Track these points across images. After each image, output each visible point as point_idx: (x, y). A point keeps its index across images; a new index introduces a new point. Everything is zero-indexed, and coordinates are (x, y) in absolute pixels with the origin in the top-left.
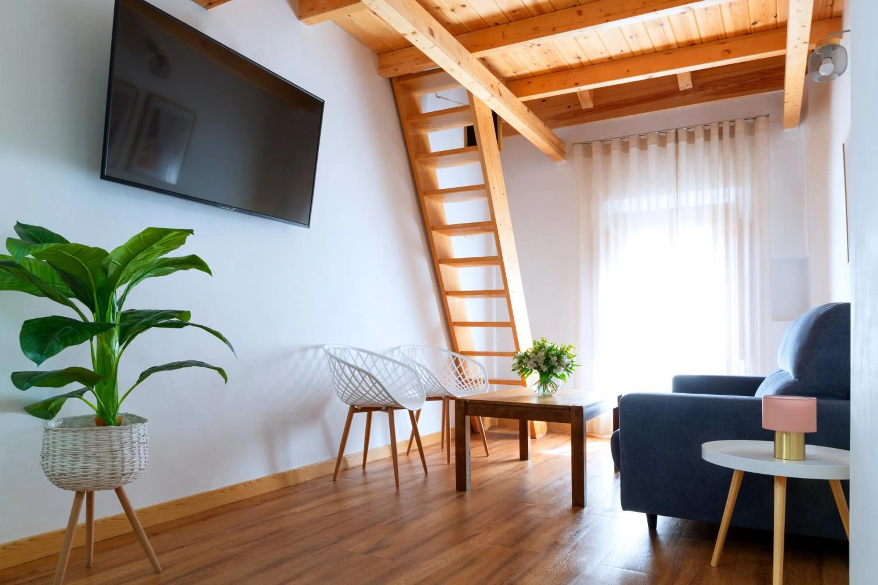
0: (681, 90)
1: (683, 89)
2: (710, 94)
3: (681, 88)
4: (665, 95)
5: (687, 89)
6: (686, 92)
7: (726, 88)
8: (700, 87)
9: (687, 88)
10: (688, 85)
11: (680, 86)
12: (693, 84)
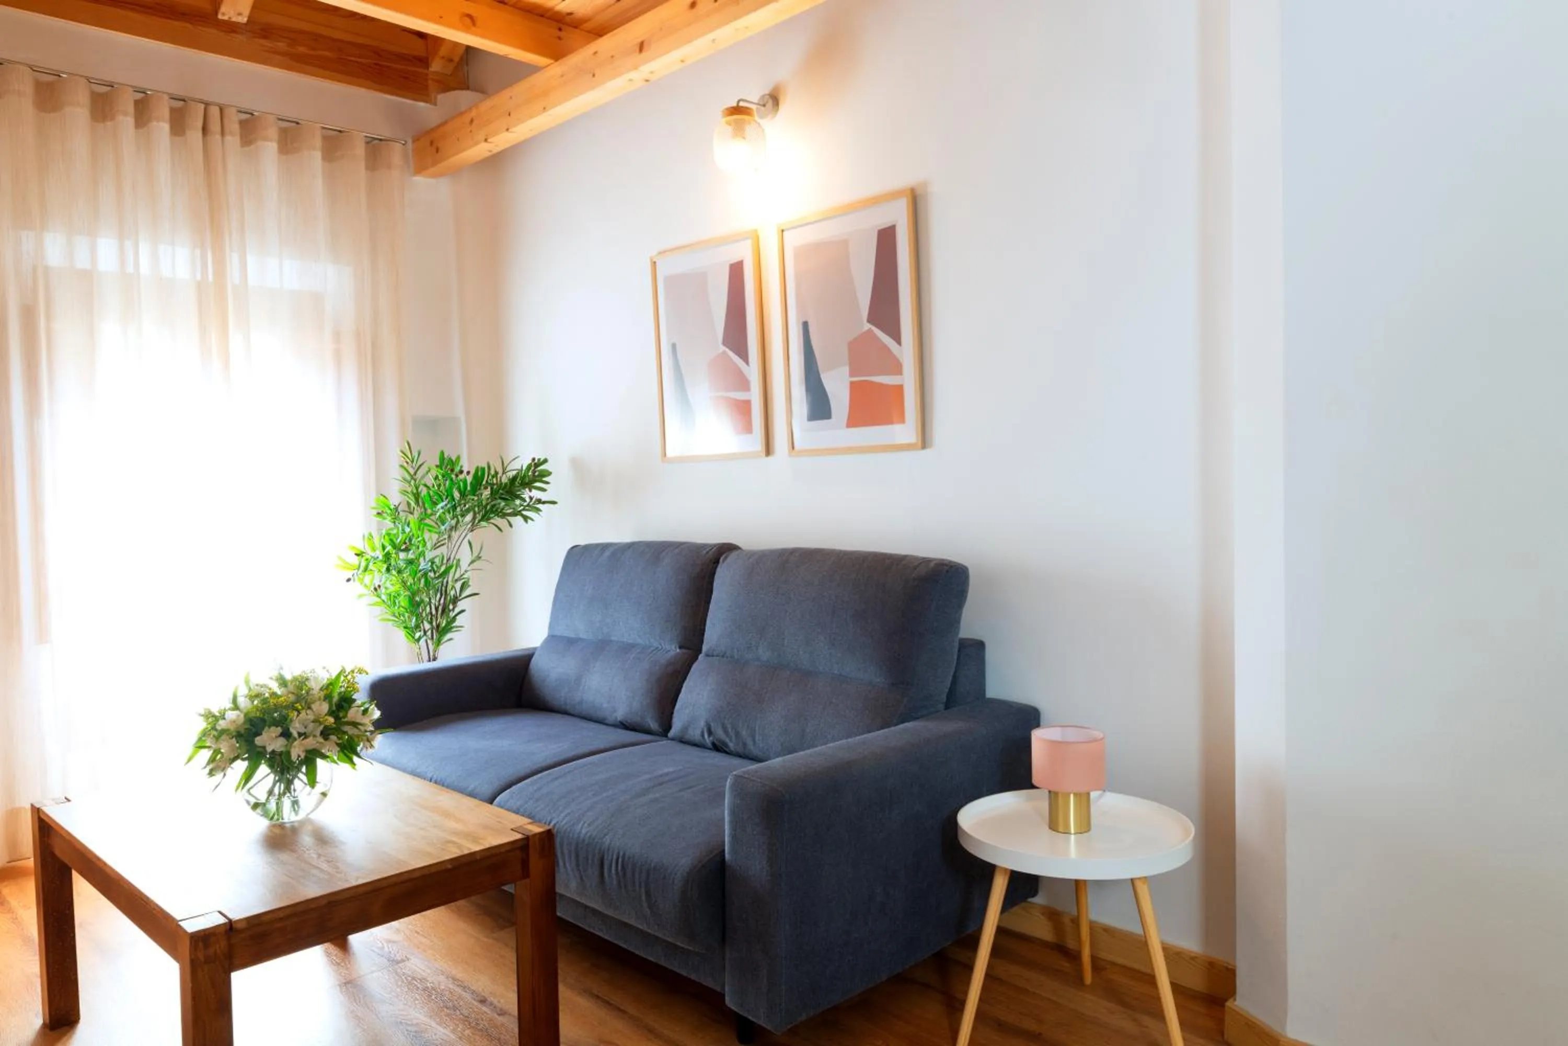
0: (220, 17)
1: (226, 18)
2: (284, 54)
3: (223, 14)
4: (184, 14)
5: (234, 22)
6: (231, 27)
7: (312, 52)
8: (262, 30)
9: (234, 19)
10: (240, 14)
11: (223, 9)
12: (249, 17)
